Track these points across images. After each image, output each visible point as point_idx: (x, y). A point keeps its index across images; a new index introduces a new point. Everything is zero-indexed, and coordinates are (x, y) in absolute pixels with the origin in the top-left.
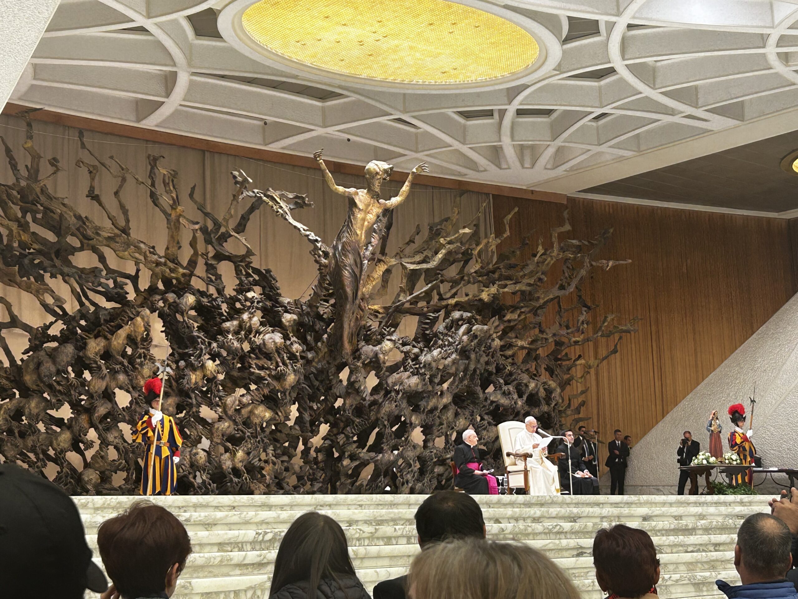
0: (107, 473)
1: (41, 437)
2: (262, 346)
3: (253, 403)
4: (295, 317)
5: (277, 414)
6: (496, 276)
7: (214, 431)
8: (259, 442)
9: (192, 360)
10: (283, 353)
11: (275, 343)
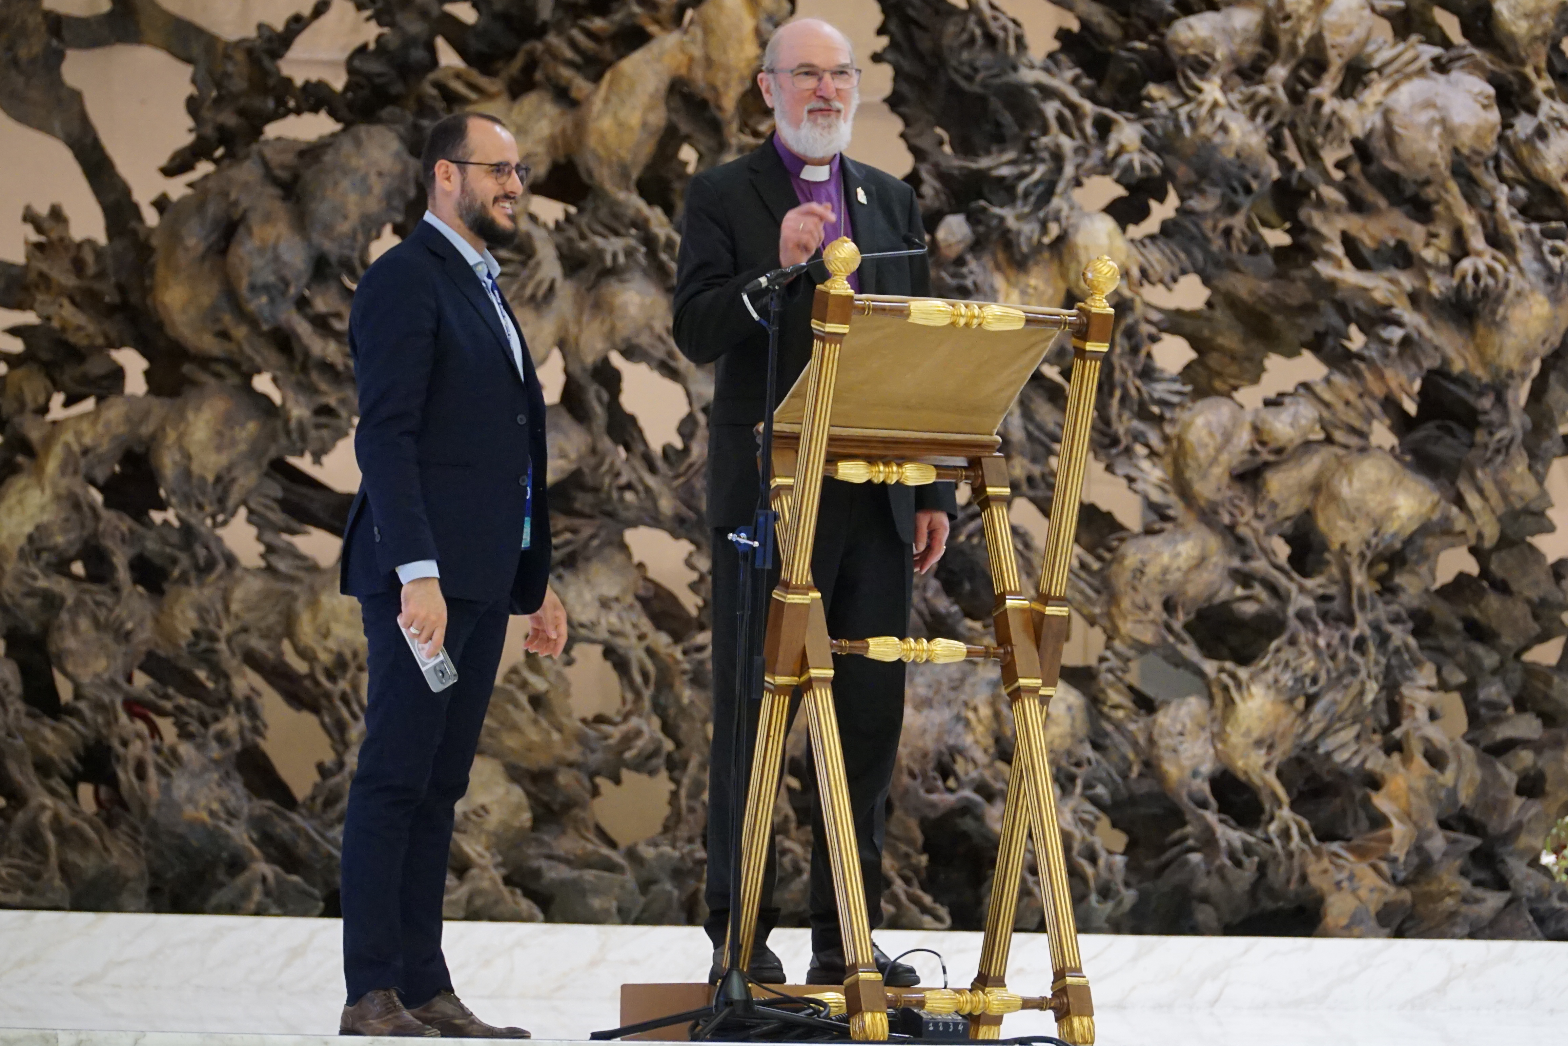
0: (564, 778)
1: (238, 594)
2: (1379, 144)
3: (1329, 440)
5: (1459, 501)
7: (1122, 578)
8: (1360, 645)
9: (1009, 215)
10: (1490, 180)
11: (1449, 131)
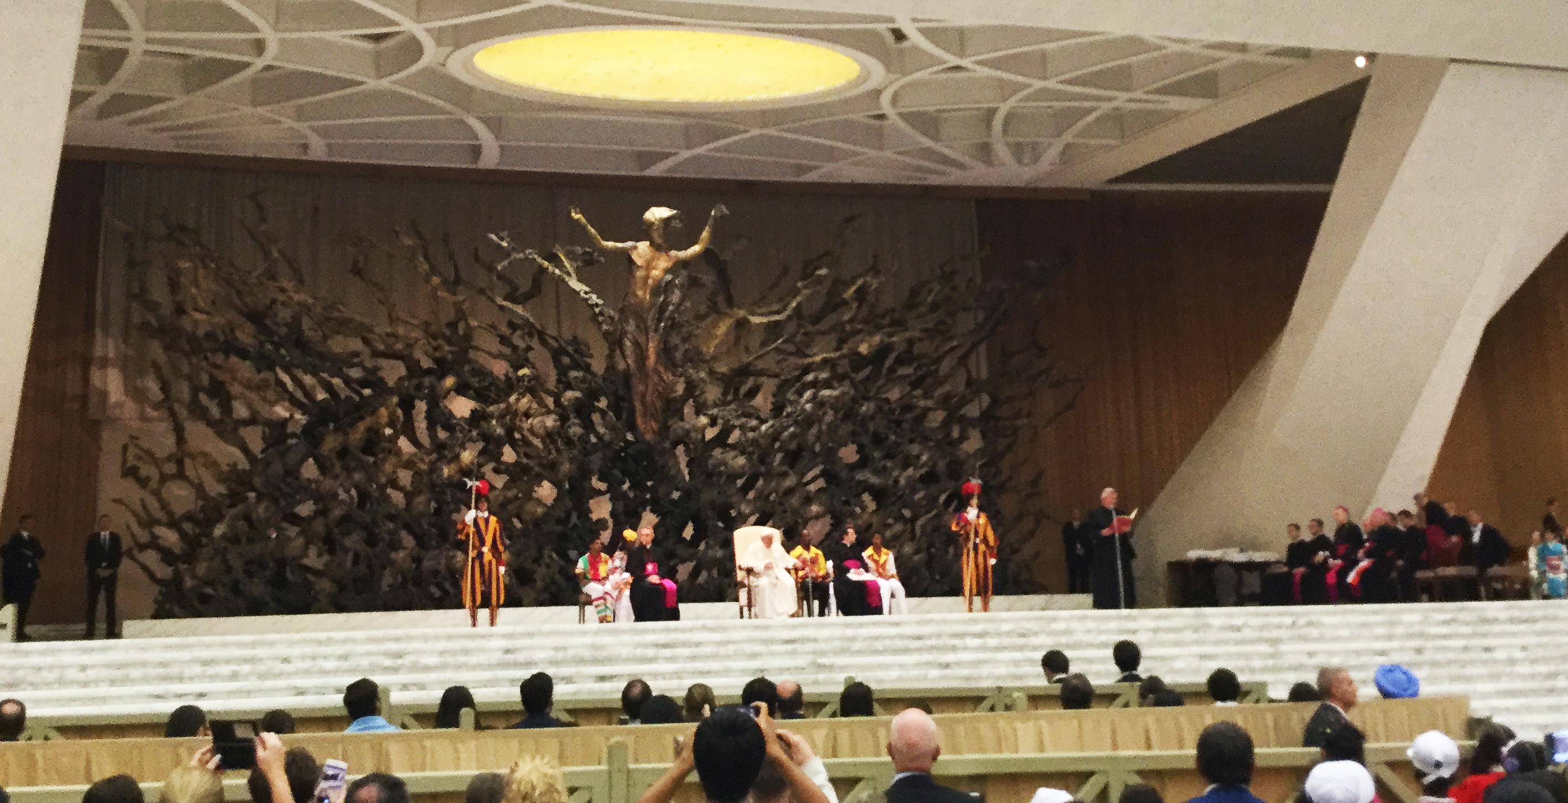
4: (578, 394)
6: (887, 321)
9: (446, 453)
10: (556, 438)
11: (546, 427)
